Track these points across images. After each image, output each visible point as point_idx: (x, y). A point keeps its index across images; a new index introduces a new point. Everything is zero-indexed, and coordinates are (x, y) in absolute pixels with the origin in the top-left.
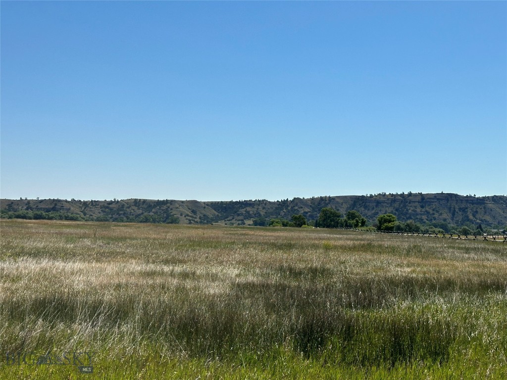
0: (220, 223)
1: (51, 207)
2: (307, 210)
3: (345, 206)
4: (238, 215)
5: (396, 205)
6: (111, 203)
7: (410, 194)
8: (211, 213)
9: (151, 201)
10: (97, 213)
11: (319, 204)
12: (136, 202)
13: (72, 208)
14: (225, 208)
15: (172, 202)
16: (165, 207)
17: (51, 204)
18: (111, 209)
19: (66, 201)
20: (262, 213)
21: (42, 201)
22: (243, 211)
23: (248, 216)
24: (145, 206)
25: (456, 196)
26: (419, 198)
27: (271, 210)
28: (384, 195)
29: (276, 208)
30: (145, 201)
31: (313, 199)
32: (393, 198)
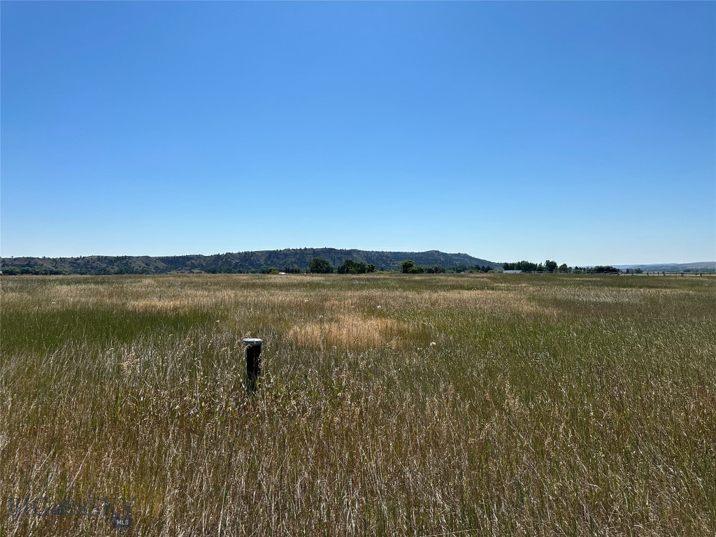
0: (172, 272)
1: (26, 263)
2: (237, 261)
3: (263, 258)
4: (186, 266)
5: (298, 256)
6: (78, 259)
7: (306, 249)
8: (161, 265)
9: (112, 257)
10: (67, 268)
11: (245, 257)
12: (99, 258)
13: (44, 264)
14: (171, 261)
15: (130, 258)
16: (124, 262)
17: (25, 261)
18: (79, 264)
19: (39, 259)
20: (204, 265)
21: (16, 259)
22: (189, 263)
23: (194, 267)
24: (106, 261)
25: (334, 249)
26: (312, 252)
27: (210, 262)
28: (289, 250)
29: (214, 261)
30: (106, 257)
31: (239, 253)
32: (295, 252)
